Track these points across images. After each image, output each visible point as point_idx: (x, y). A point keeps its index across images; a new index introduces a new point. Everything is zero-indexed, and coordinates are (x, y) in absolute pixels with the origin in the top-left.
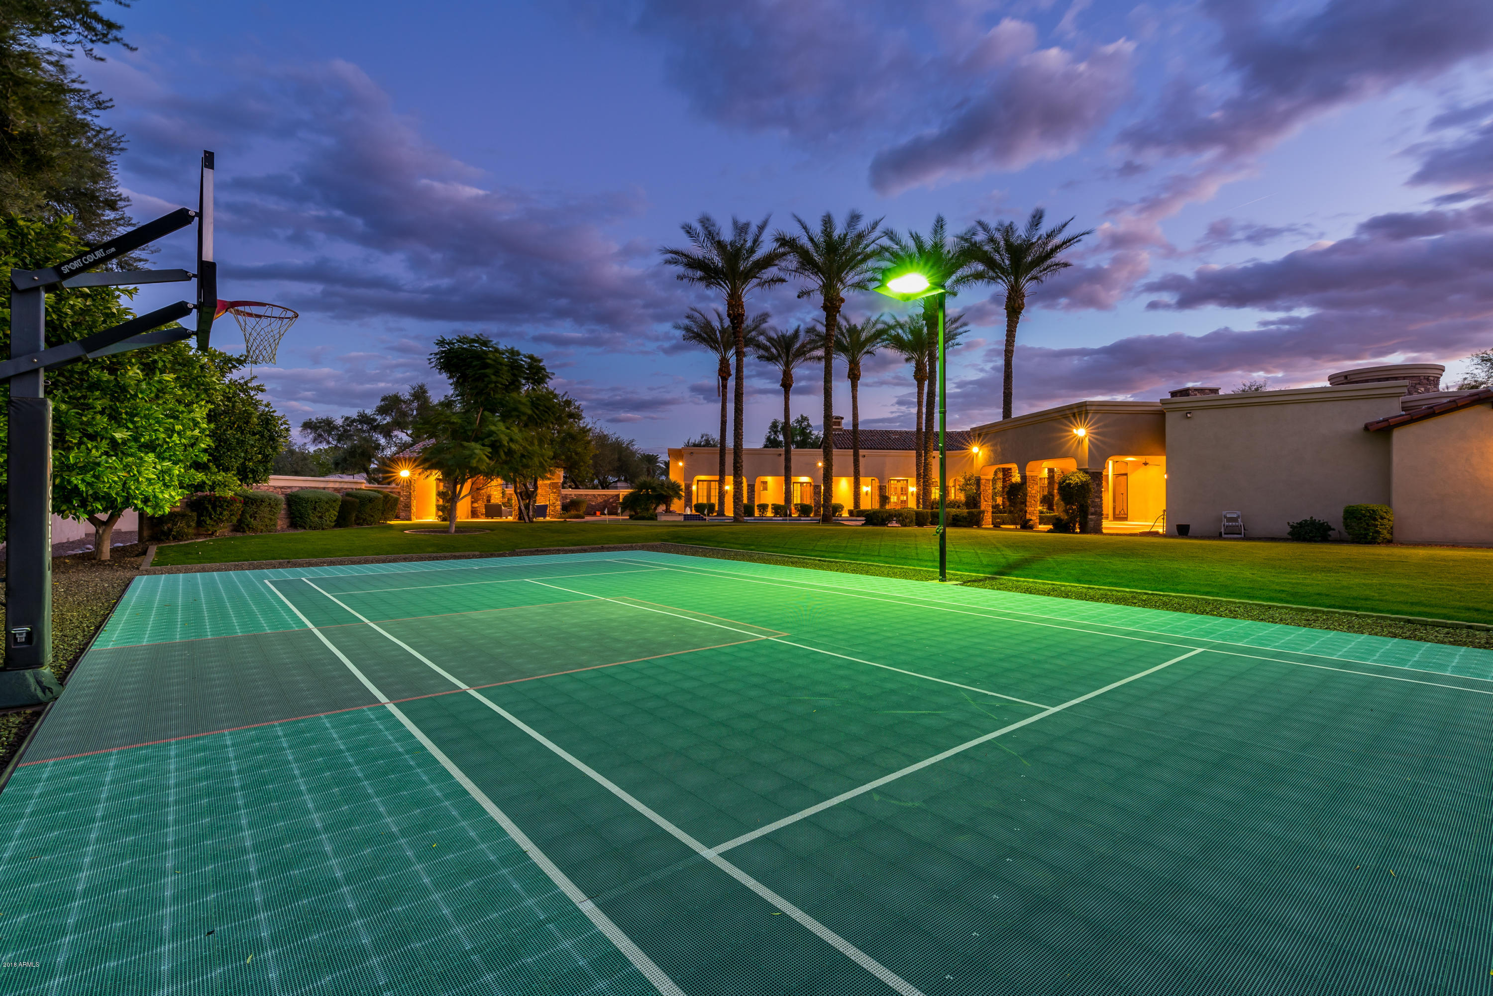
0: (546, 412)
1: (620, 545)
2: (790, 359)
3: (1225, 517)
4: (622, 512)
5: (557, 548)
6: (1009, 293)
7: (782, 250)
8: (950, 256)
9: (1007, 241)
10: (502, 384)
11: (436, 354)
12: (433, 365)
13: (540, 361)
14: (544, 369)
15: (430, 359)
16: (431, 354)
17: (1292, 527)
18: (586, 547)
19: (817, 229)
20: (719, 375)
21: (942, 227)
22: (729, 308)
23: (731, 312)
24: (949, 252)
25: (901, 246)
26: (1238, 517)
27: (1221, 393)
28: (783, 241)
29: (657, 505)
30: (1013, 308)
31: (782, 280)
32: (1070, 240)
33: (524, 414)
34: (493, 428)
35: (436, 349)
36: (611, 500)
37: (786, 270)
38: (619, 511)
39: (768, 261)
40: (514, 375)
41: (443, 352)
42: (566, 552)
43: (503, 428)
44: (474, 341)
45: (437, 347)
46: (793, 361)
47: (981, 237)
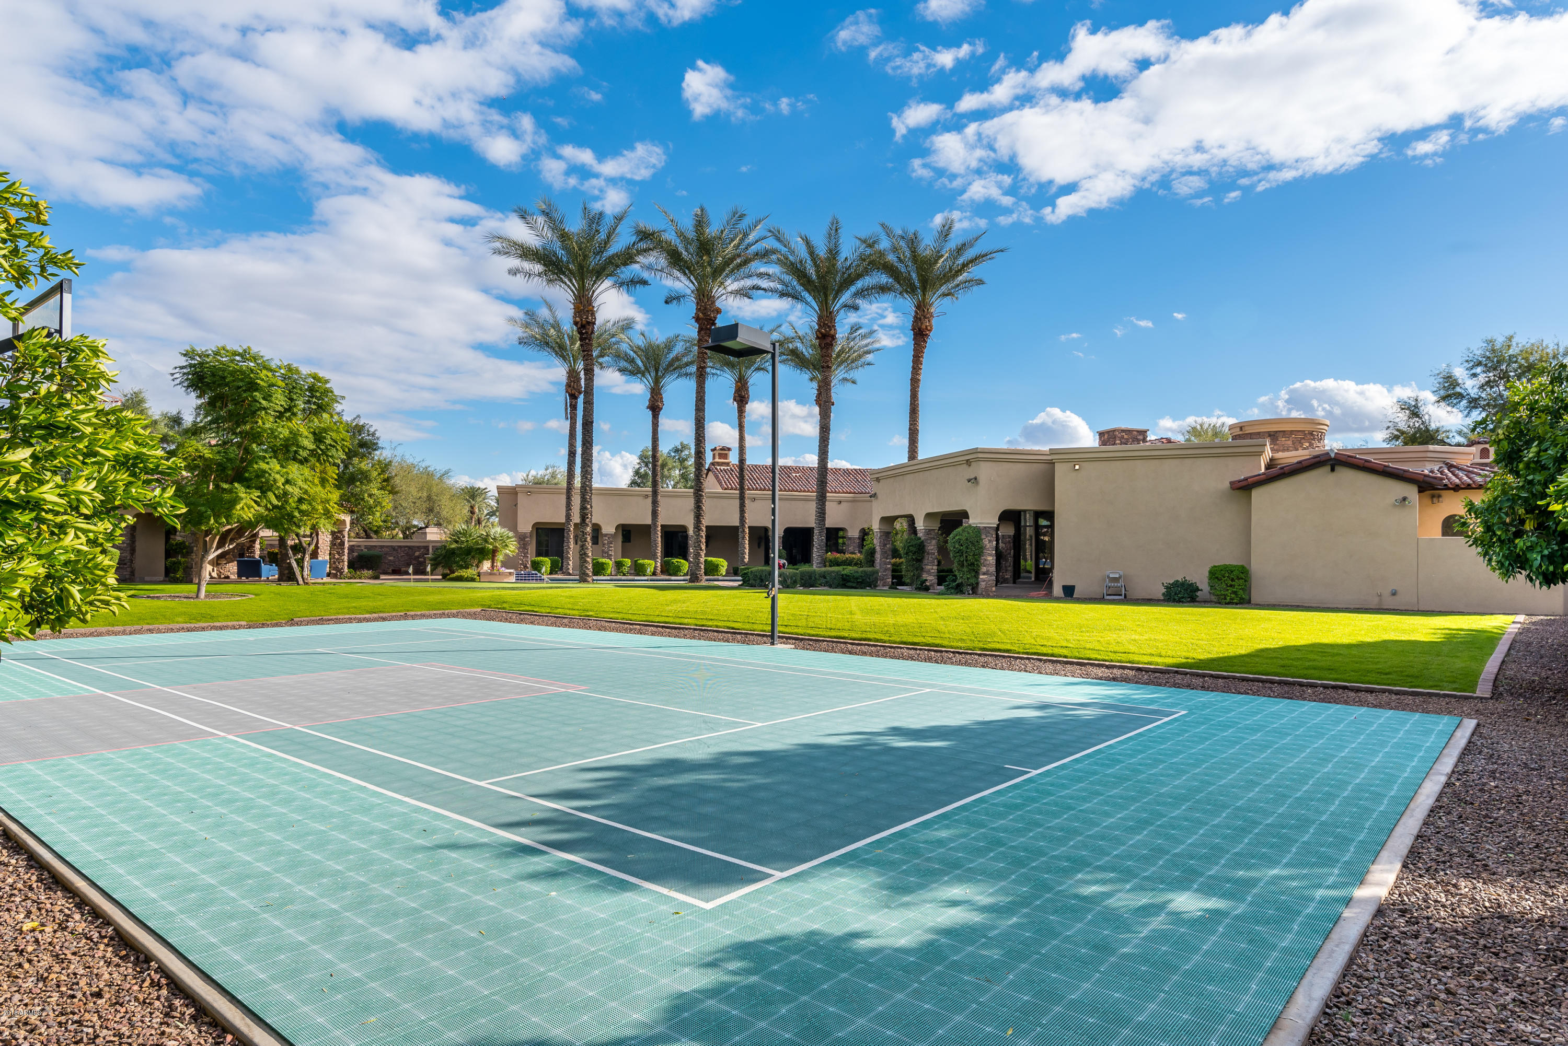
0: (334, 446)
1: (427, 612)
2: (660, 374)
3: (1108, 577)
4: (432, 571)
5: (347, 616)
6: (916, 312)
7: (643, 245)
8: (848, 263)
9: (914, 251)
10: (275, 411)
11: (182, 368)
12: (178, 381)
13: (327, 381)
14: (332, 392)
15: (172, 374)
16: (176, 368)
17: (1167, 588)
18: (384, 615)
19: (688, 225)
20: (567, 392)
21: (836, 230)
22: (575, 314)
23: (578, 319)
24: (846, 259)
25: (790, 248)
26: (1120, 577)
27: (1151, 437)
28: (644, 235)
29: (480, 562)
30: (920, 329)
31: (644, 282)
32: (983, 256)
33: (304, 448)
34: (263, 466)
35: (183, 361)
36: (417, 554)
37: (649, 268)
38: (429, 569)
39: (627, 257)
40: (291, 399)
41: (191, 366)
42: (360, 621)
43: (278, 467)
44: (235, 353)
45: (185, 358)
46: (663, 376)
47: (884, 244)
